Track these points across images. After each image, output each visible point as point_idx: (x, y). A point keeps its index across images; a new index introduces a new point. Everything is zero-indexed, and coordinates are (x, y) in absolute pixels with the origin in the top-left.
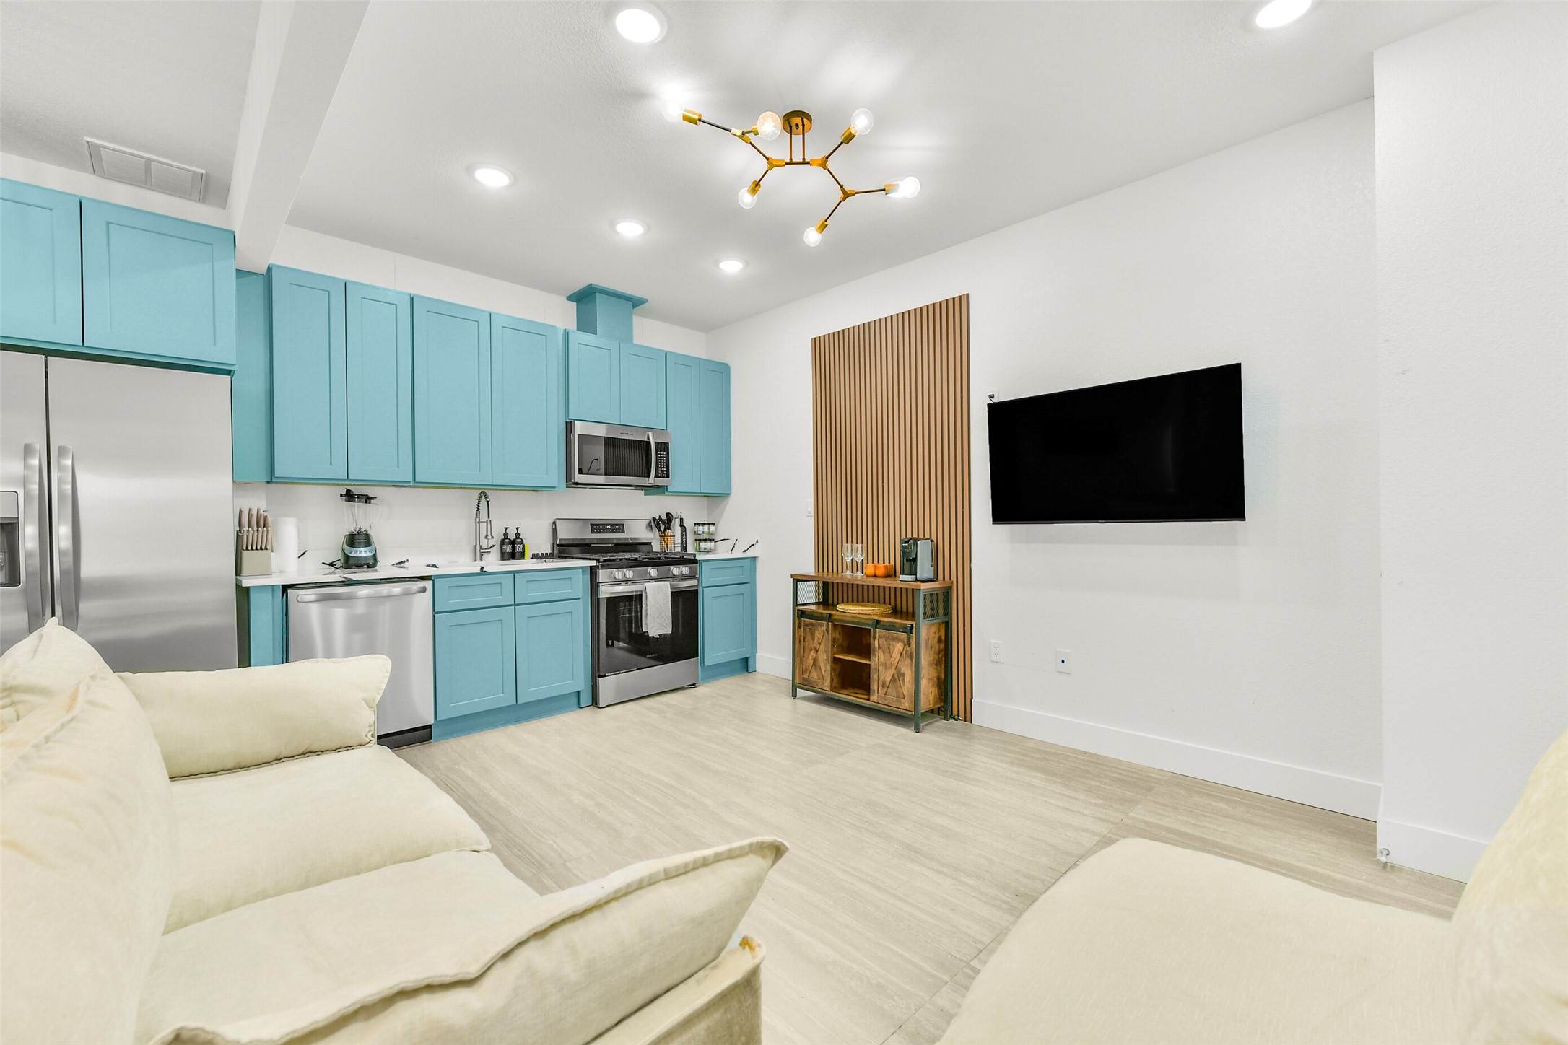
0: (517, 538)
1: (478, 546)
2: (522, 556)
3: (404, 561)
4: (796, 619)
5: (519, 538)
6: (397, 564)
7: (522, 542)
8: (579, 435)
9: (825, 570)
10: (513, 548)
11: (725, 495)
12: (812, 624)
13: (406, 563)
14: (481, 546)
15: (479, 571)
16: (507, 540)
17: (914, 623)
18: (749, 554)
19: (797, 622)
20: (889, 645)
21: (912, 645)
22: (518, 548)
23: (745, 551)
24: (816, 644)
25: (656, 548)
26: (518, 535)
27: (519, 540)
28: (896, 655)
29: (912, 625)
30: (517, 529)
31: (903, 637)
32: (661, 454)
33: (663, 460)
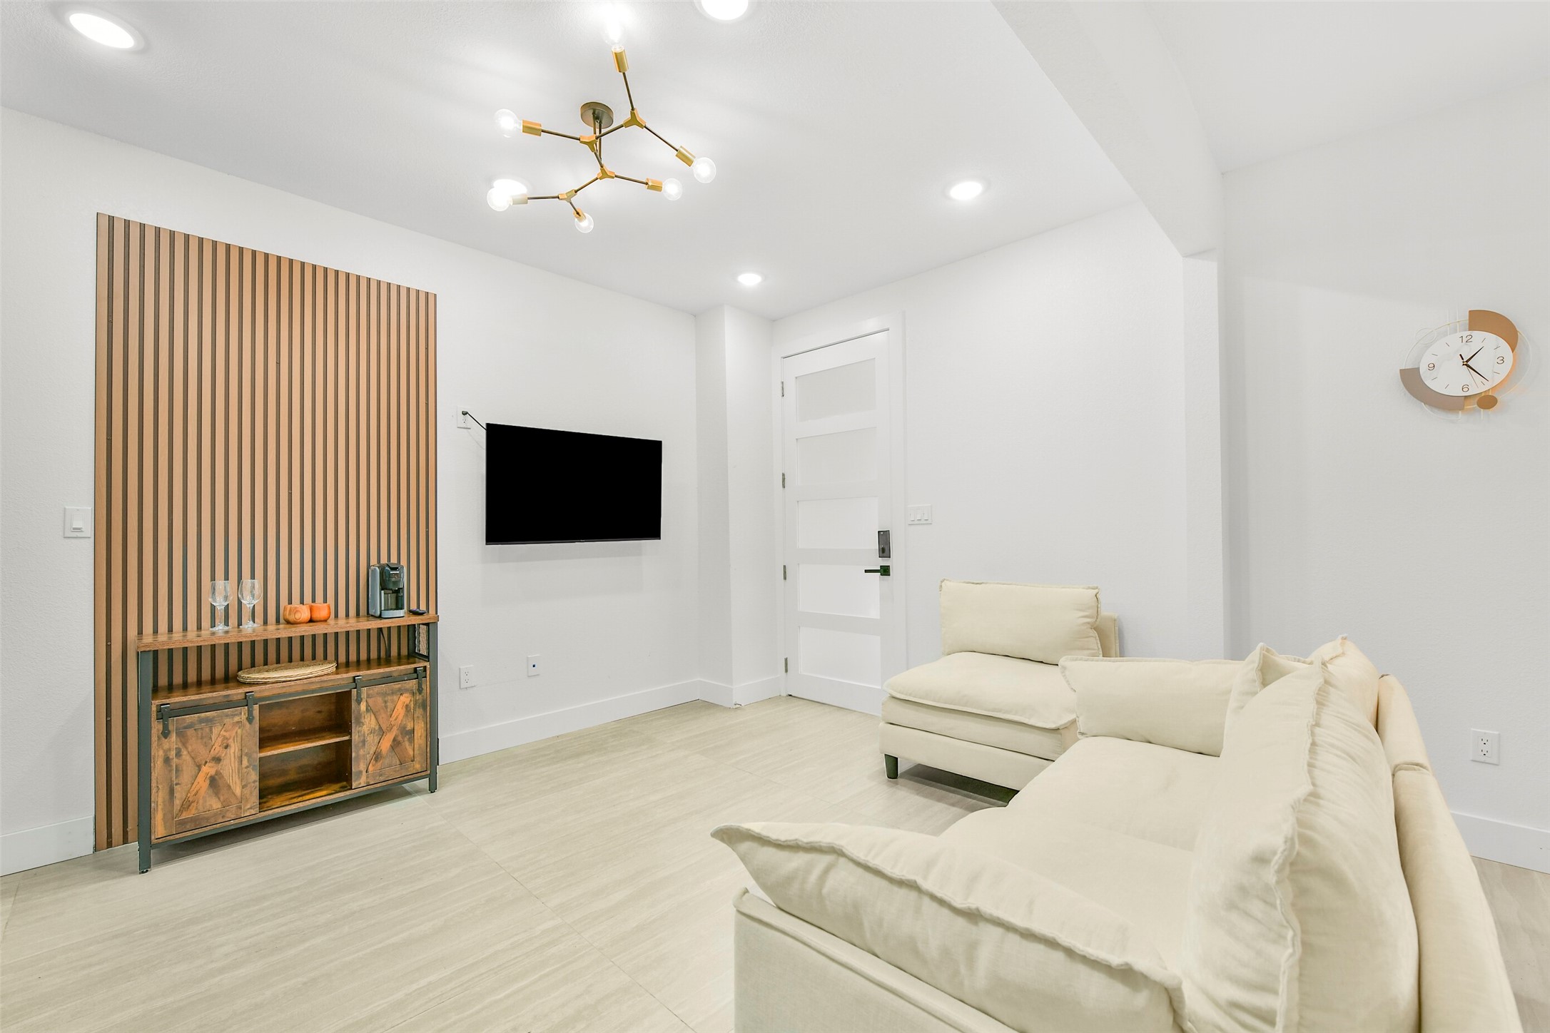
9: (163, 626)
12: (208, 720)
17: (427, 664)
20: (386, 702)
21: (424, 691)
24: (217, 749)
28: (400, 711)
29: (425, 667)
31: (411, 685)
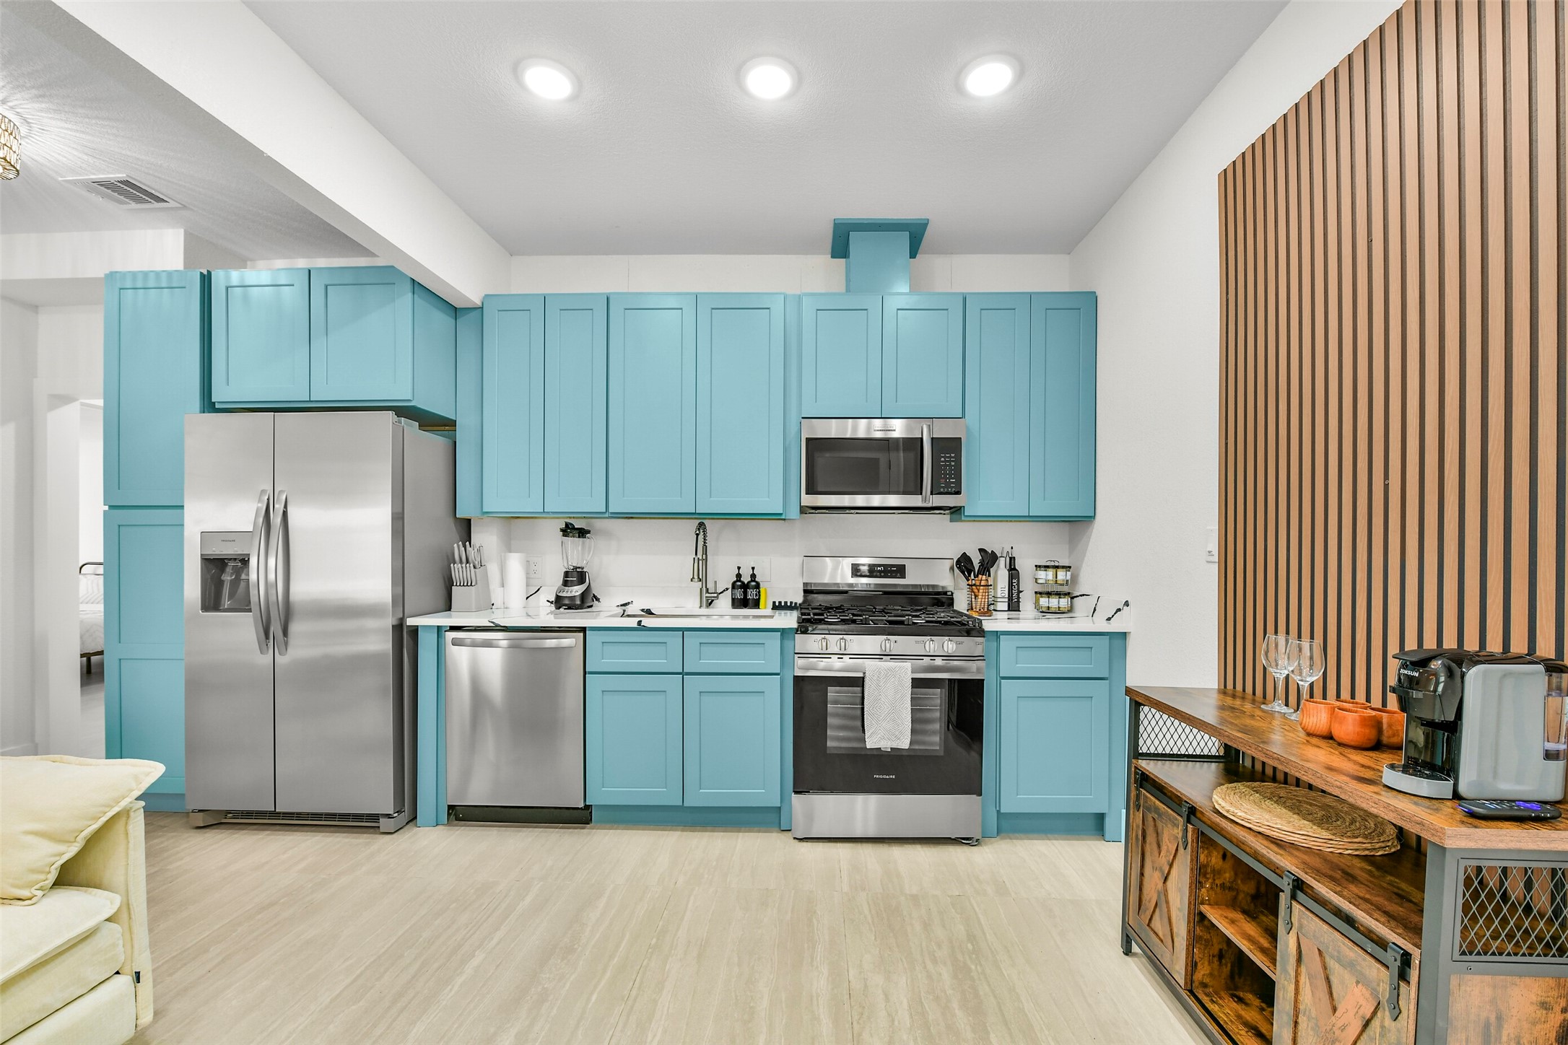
0: (752, 581)
1: (704, 589)
2: (756, 604)
3: (629, 603)
4: (1133, 786)
5: (754, 581)
6: (621, 606)
7: (758, 586)
8: (808, 440)
10: (745, 593)
11: (1090, 519)
12: (1158, 812)
13: (630, 605)
14: (707, 590)
15: (636, 626)
16: (739, 583)
18: (1115, 626)
19: (1133, 793)
22: (751, 594)
23: (1109, 619)
25: (961, 604)
26: (753, 576)
27: (753, 584)
30: (753, 568)
32: (945, 457)
33: (950, 466)
